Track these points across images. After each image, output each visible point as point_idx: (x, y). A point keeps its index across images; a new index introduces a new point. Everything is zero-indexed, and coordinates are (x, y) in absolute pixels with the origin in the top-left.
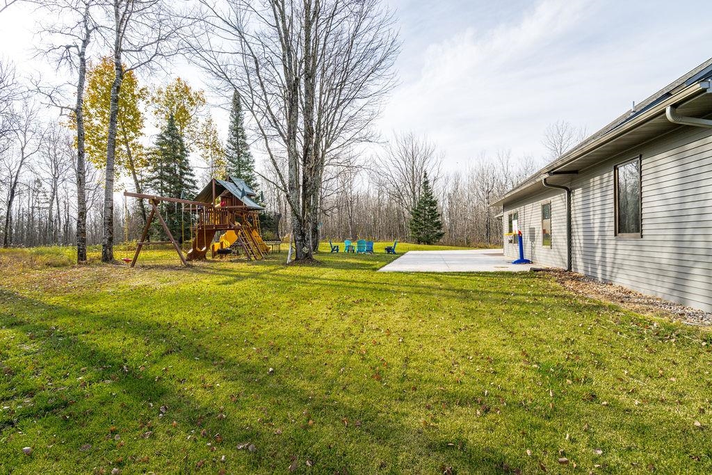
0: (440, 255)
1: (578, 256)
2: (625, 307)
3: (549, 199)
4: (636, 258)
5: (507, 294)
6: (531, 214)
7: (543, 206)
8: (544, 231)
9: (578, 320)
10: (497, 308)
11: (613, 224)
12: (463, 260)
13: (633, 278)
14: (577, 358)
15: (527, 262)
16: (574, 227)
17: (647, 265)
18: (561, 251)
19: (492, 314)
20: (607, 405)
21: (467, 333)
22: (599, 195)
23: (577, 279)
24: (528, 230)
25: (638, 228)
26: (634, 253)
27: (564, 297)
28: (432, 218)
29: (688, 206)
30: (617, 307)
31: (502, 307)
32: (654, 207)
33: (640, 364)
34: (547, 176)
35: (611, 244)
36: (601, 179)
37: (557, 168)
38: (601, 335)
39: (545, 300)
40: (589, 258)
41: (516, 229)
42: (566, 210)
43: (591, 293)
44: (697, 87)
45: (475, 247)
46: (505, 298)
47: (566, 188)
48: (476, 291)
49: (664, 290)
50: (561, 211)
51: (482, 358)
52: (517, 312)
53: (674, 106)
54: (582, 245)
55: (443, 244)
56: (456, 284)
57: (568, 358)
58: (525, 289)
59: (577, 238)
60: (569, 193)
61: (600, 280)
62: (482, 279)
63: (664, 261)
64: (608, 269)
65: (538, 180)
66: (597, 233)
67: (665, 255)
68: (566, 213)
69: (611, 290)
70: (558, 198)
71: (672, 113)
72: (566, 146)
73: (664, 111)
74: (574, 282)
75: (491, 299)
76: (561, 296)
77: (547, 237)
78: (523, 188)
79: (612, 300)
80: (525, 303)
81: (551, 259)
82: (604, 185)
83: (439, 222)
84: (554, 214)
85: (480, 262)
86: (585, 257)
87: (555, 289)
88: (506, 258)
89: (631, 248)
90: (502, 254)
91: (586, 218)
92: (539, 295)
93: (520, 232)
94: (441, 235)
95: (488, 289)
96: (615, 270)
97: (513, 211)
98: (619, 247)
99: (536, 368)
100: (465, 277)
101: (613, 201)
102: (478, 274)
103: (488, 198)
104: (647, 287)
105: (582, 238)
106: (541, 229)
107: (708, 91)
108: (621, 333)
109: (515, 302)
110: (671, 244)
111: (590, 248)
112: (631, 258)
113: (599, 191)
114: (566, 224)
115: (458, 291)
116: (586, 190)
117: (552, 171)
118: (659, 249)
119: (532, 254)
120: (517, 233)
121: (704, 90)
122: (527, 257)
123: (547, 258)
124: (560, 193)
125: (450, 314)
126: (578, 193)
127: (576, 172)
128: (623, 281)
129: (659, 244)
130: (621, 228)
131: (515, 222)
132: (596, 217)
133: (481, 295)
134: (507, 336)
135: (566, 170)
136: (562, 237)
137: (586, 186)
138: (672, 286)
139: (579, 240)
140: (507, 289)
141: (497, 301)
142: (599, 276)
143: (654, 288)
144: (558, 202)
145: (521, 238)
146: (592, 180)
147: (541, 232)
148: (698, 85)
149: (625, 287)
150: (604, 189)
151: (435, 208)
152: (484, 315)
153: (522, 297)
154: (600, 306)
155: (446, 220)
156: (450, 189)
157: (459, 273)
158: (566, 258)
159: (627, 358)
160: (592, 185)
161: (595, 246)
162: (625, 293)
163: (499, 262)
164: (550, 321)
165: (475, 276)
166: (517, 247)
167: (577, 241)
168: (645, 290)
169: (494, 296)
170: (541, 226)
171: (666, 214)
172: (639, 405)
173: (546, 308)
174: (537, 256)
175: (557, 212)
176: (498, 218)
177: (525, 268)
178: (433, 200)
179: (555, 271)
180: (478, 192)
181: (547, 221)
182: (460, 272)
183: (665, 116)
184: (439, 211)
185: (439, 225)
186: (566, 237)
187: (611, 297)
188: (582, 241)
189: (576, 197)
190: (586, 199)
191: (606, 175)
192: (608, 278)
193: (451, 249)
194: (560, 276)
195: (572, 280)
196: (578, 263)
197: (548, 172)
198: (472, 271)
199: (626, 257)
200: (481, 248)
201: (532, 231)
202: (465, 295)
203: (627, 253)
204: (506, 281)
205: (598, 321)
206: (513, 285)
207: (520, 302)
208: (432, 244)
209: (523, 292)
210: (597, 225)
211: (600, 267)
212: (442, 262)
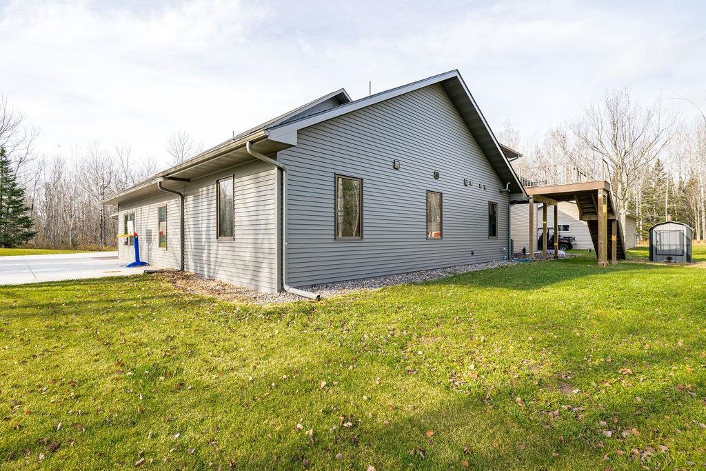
0: (25, 261)
1: (189, 257)
2: (220, 298)
3: (165, 203)
4: (231, 257)
5: (112, 301)
6: (147, 215)
7: (160, 209)
8: (161, 234)
9: (180, 315)
10: (95, 320)
11: (215, 229)
12: (61, 266)
13: (229, 273)
14: (174, 352)
15: (144, 264)
16: (186, 230)
17: (237, 262)
18: (175, 252)
19: (87, 328)
20: (191, 388)
21: (44, 360)
22: (205, 203)
23: (187, 278)
24: (145, 232)
25: (232, 234)
26: (229, 253)
27: (172, 296)
28: (14, 212)
29: (260, 217)
30: (214, 299)
31: (103, 318)
32: (241, 217)
33: (222, 344)
34: (161, 180)
35: (214, 245)
36: (208, 190)
37: (171, 174)
38: (198, 326)
39: (154, 302)
40: (198, 258)
41: (131, 231)
42: (180, 214)
43: (198, 290)
44: (262, 133)
45: (85, 250)
46: (109, 306)
47: (180, 194)
48: (71, 303)
49: (247, 281)
50: (175, 215)
51: (63, 384)
52: (121, 320)
53: (252, 143)
54: (193, 247)
55: (33, 247)
56: (41, 298)
57: (165, 355)
58: (135, 293)
59: (189, 240)
60: (183, 198)
61: (206, 277)
62: (83, 287)
63: (247, 259)
64: (212, 267)
65: (153, 182)
66: (204, 236)
67: (248, 254)
68: (179, 217)
69: (213, 284)
70: (173, 203)
71: (250, 147)
72: (187, 155)
73: (245, 145)
74: (184, 281)
75: (90, 310)
76: (170, 296)
77: (163, 238)
78: (139, 188)
79: (212, 293)
80: (131, 308)
81: (166, 260)
82: (210, 195)
83: (27, 218)
84: (169, 218)
85: (86, 268)
86: (196, 258)
87: (167, 289)
88: (122, 261)
89: (227, 249)
90: (116, 258)
91: (196, 223)
92: (148, 298)
93: (135, 234)
94: (30, 235)
95: (89, 299)
96: (217, 268)
97: (129, 211)
98: (220, 248)
99: (130, 376)
100: (58, 288)
101: (215, 209)
102: (79, 282)
103: (103, 194)
104: (237, 279)
105: (192, 240)
106: (157, 231)
107: (269, 138)
108: (213, 321)
109: (121, 309)
110: (251, 245)
111: (199, 249)
112: (228, 257)
113: (206, 200)
114: (179, 227)
115: (42, 306)
116: (196, 197)
117: (167, 176)
118: (245, 250)
119: (149, 256)
120: (133, 234)
121: (266, 137)
122: (142, 259)
123: (162, 259)
124: (176, 198)
125: (22, 339)
126: (190, 199)
127: (188, 180)
128: (222, 276)
129: (244, 245)
130: (221, 232)
131: (130, 223)
132: (204, 222)
133: (77, 307)
134: (103, 349)
135: (179, 177)
136: (176, 240)
137: (196, 194)
138: (250, 277)
139: (190, 243)
140: (112, 297)
141: (98, 311)
142: (206, 273)
143: (241, 280)
144: (173, 205)
145: (137, 240)
146: (200, 190)
147: (157, 234)
148: (263, 132)
149: (223, 281)
150: (210, 199)
151: (20, 198)
152: (76, 331)
153: (130, 302)
154: (202, 300)
155: (41, 215)
156: (47, 177)
157: (50, 284)
158: (180, 259)
159: (213, 342)
160: (200, 193)
161: (203, 247)
162: (222, 286)
163: (110, 266)
164: (154, 322)
165: (74, 284)
166: (133, 248)
167: (189, 243)
168: (236, 283)
169: (94, 306)
170: (157, 228)
171: (248, 223)
172: (216, 378)
173: (153, 310)
174: (153, 258)
175: (173, 215)
176: (114, 218)
177: (139, 271)
178: (17, 187)
179: (169, 272)
180: (89, 186)
181: (163, 224)
182: (52, 282)
183: (246, 149)
184: (27, 203)
185: (27, 222)
186: (180, 240)
187: (212, 291)
188: (193, 243)
189: (188, 203)
190: (196, 205)
191: (211, 187)
192: (212, 274)
193: (46, 253)
194: (173, 277)
195: (183, 279)
196: (189, 263)
197: (163, 177)
198: (70, 279)
199: (225, 257)
200: (92, 250)
201: (149, 233)
202: (54, 309)
203: (225, 253)
204: (114, 287)
205: (197, 314)
206: (121, 291)
207: (125, 308)
208: (14, 247)
209: (131, 297)
210: (204, 229)
211: (206, 266)
212: (27, 271)
